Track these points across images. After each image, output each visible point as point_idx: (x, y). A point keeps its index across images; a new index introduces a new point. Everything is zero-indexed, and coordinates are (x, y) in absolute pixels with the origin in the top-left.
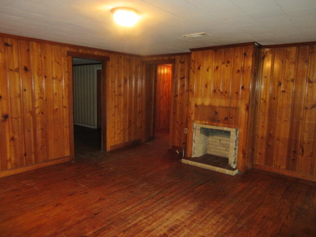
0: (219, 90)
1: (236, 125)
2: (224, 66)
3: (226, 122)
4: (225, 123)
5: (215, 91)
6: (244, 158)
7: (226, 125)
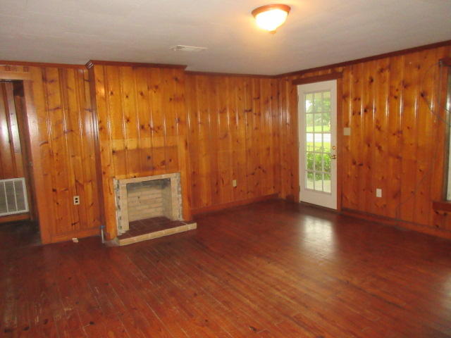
0: (149, 125)
1: (176, 168)
2: (151, 92)
3: (164, 166)
4: (162, 169)
5: (142, 127)
6: (190, 205)
7: (164, 171)
